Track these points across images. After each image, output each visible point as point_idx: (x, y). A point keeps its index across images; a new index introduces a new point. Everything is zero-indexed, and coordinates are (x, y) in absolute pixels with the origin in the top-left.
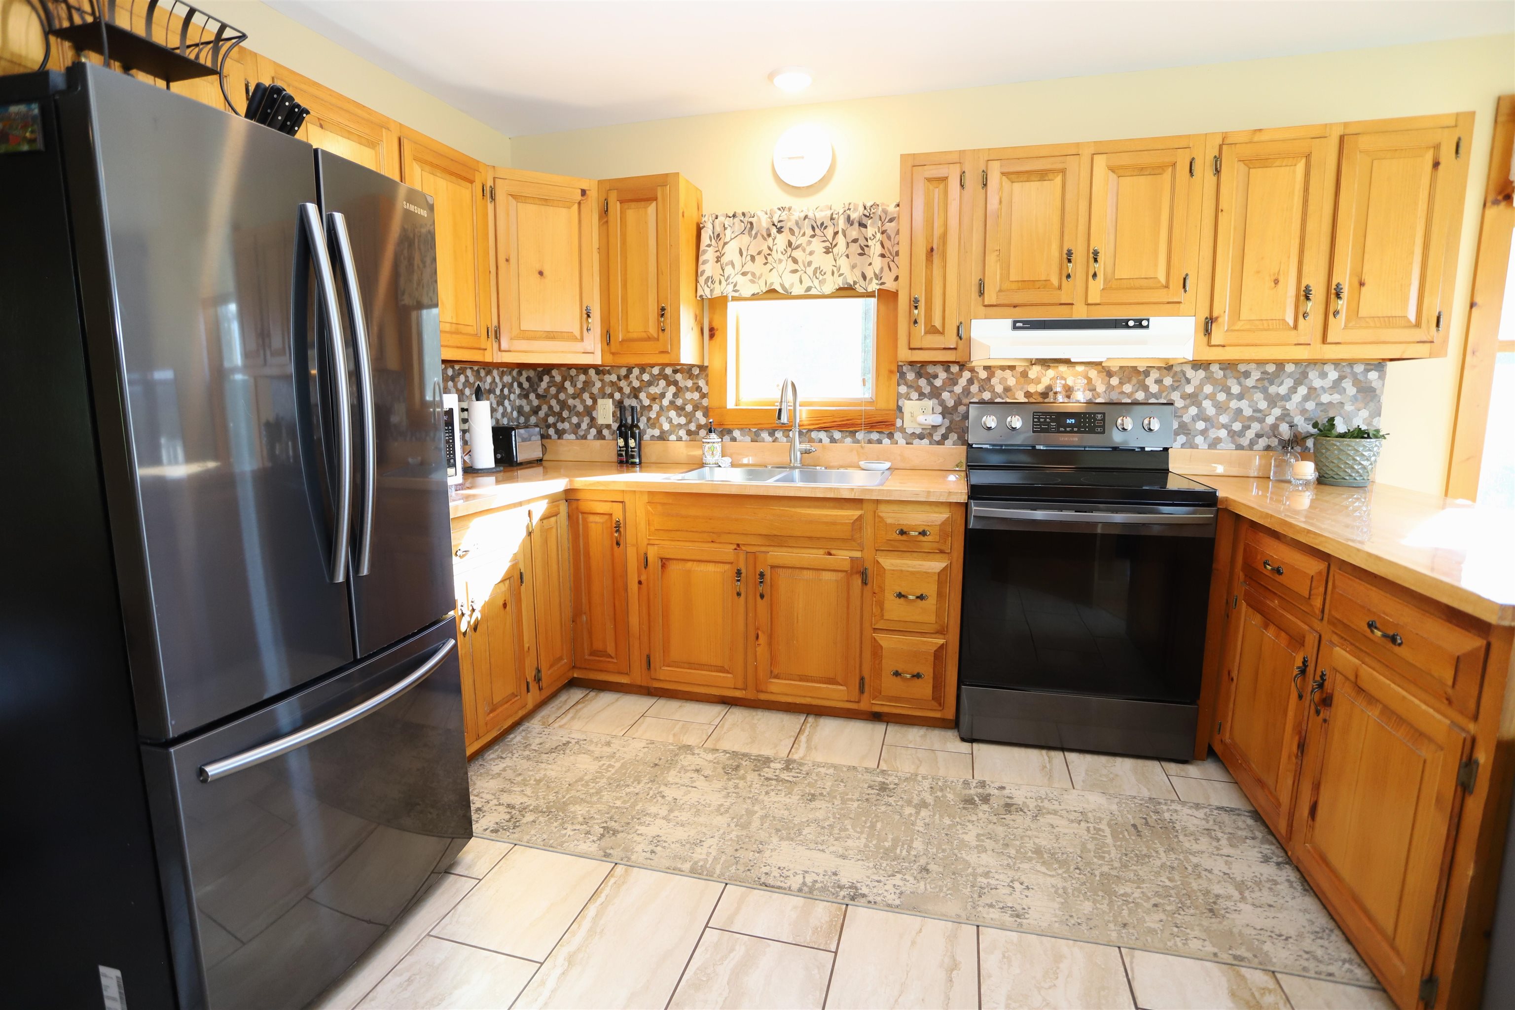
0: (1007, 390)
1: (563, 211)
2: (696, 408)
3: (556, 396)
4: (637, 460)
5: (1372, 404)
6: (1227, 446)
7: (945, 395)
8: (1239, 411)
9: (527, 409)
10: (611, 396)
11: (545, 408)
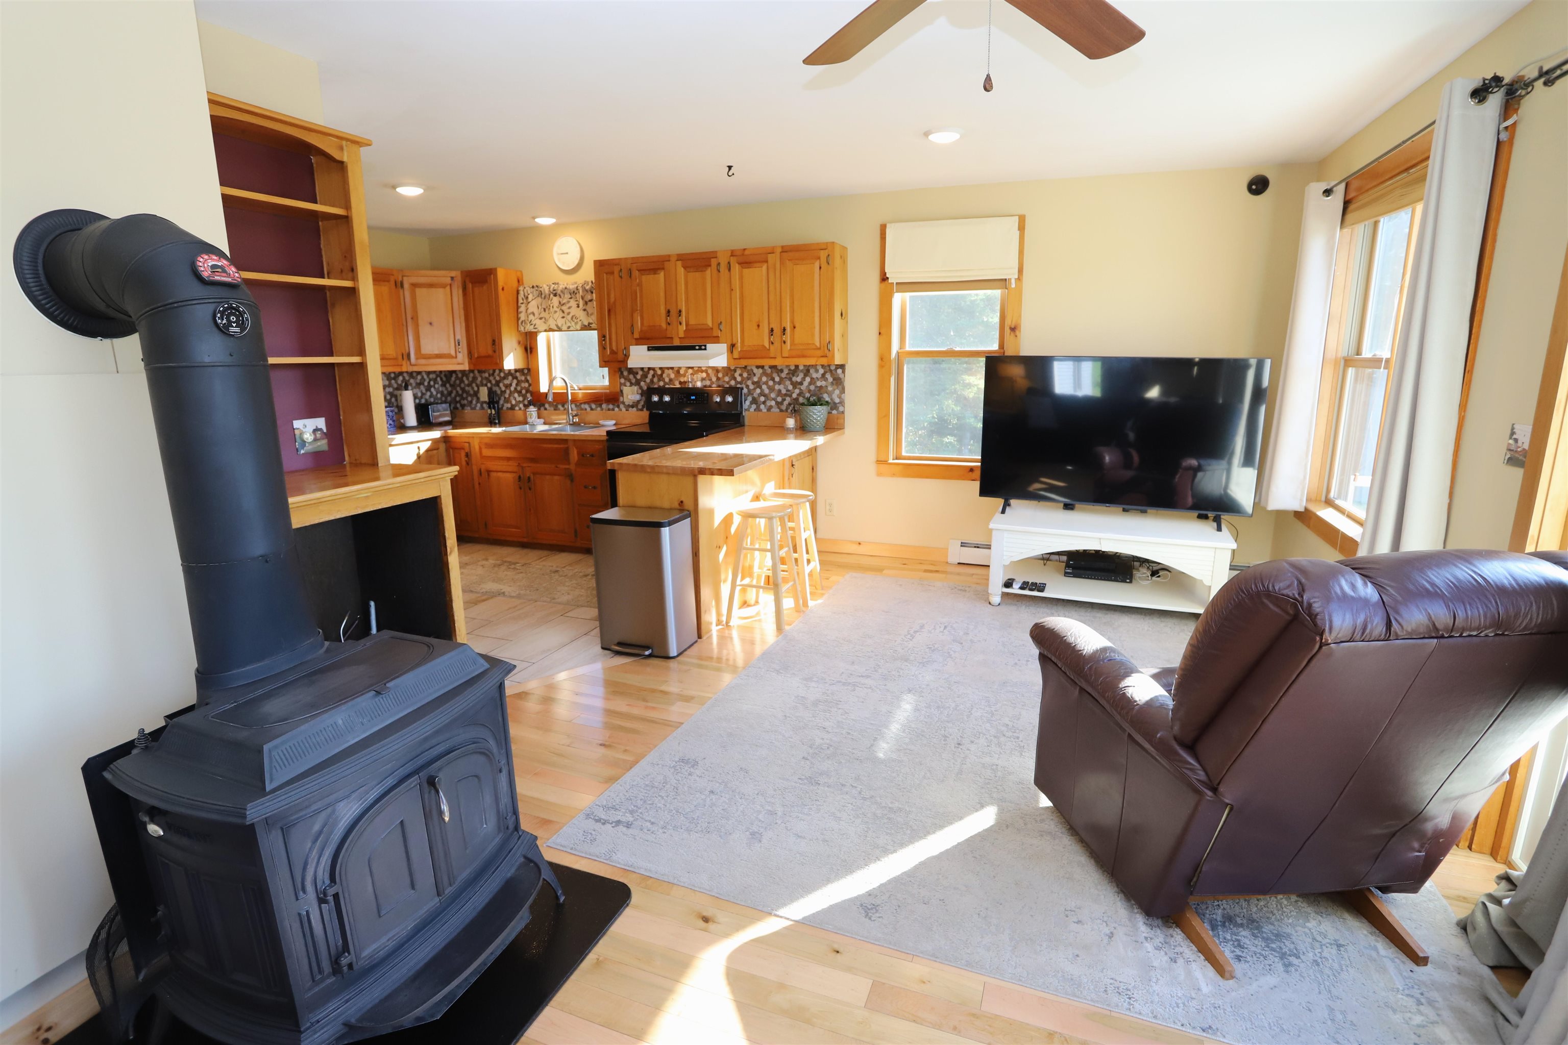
0: (671, 380)
1: (441, 290)
2: (527, 391)
3: (459, 385)
4: (497, 421)
5: (840, 387)
6: (775, 410)
7: (642, 384)
8: (780, 391)
9: (445, 392)
10: (486, 385)
11: (454, 392)
